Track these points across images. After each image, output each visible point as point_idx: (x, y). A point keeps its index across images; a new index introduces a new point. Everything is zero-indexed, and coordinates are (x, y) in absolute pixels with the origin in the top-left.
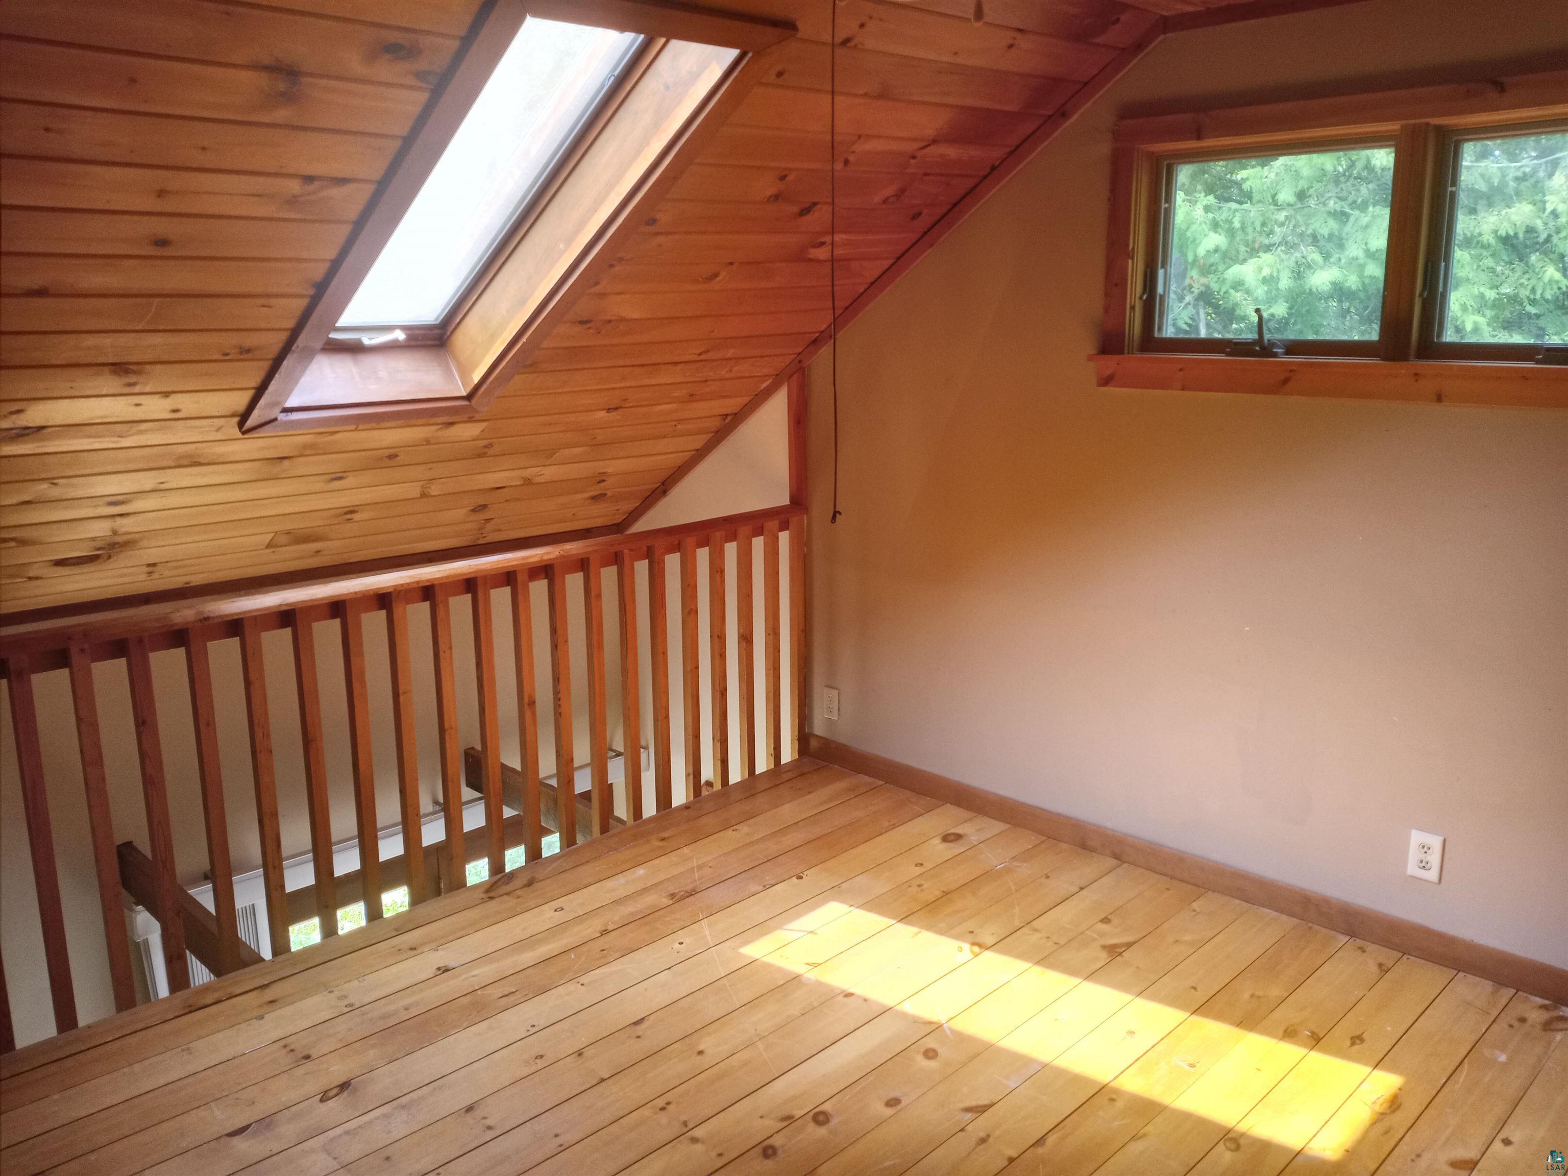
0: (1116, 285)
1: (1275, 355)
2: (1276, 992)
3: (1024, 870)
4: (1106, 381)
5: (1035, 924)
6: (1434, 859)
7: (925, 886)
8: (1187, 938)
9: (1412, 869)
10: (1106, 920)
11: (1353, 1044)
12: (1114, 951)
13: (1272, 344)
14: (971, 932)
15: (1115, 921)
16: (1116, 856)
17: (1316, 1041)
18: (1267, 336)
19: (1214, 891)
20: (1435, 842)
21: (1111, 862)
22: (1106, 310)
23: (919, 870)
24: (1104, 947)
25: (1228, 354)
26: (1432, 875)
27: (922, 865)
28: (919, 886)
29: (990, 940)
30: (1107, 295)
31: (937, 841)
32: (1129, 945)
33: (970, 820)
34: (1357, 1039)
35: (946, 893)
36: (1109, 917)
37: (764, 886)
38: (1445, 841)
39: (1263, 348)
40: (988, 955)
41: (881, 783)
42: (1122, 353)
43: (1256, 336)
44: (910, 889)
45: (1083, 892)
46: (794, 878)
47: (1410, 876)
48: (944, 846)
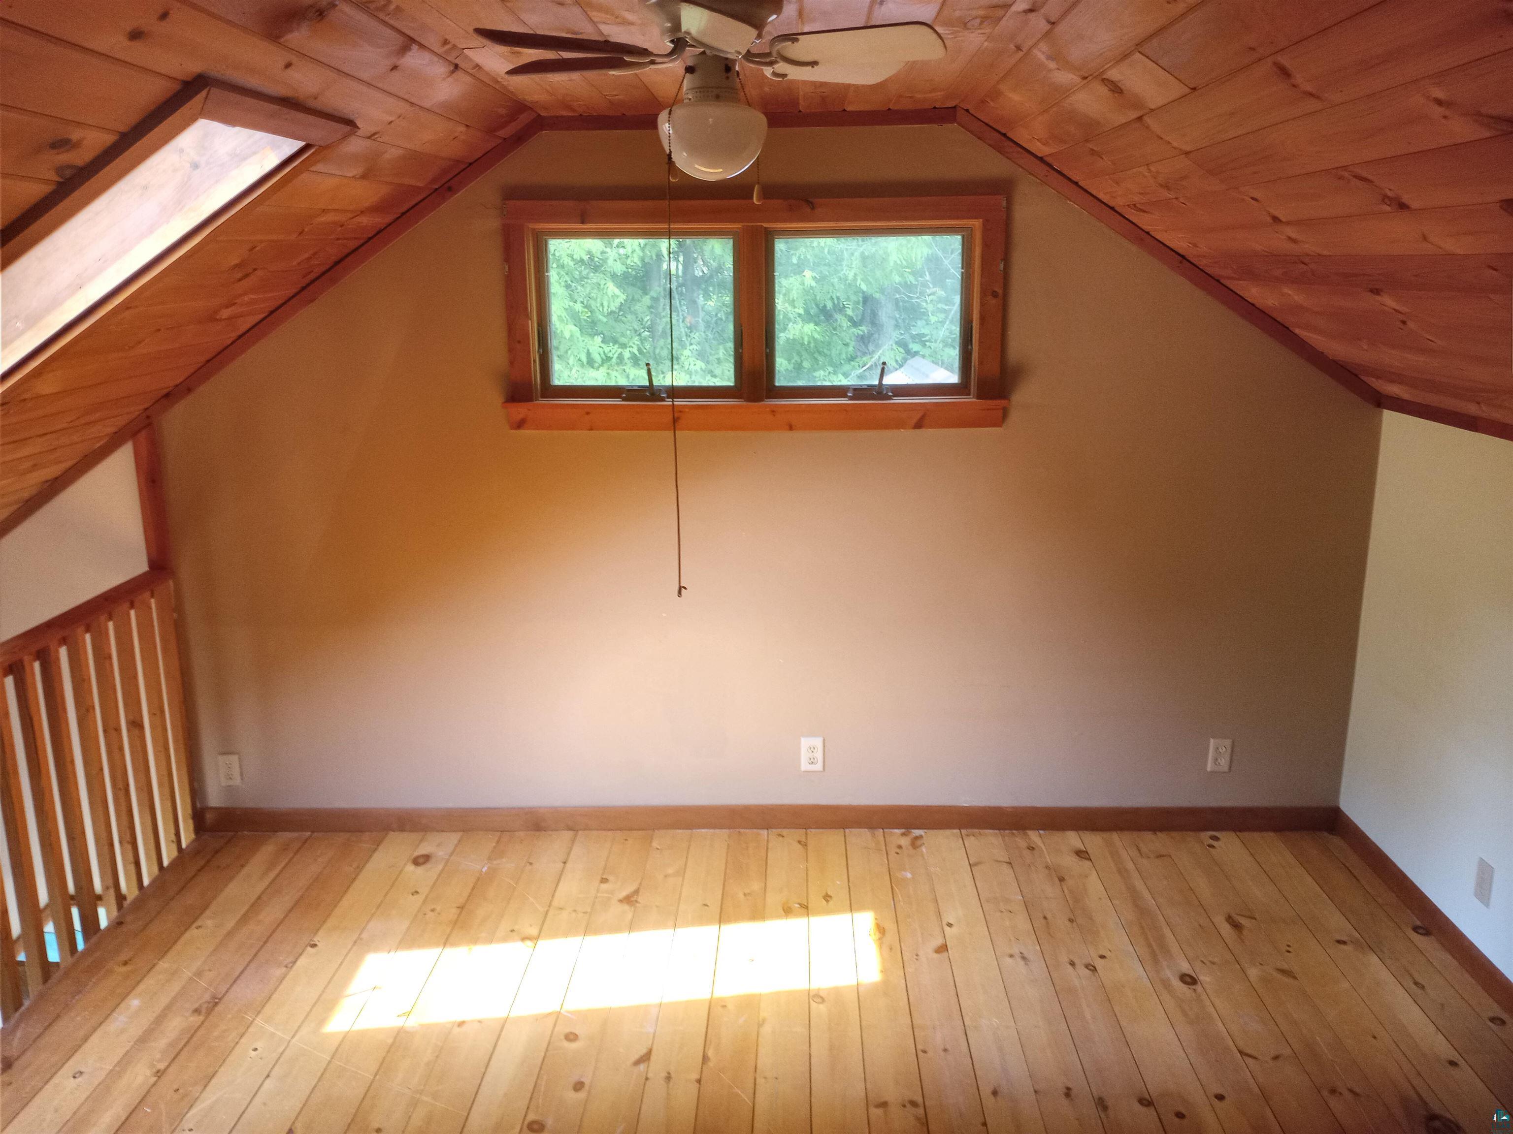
0: (519, 342)
1: (663, 400)
2: (756, 886)
3: (508, 865)
4: (520, 425)
5: (555, 903)
6: (819, 755)
7: (438, 908)
8: (670, 871)
9: (805, 766)
10: (604, 881)
11: (827, 901)
12: (628, 900)
13: (661, 389)
14: (512, 931)
15: (611, 878)
16: (569, 828)
17: (805, 909)
18: (655, 383)
19: (659, 829)
20: (818, 742)
21: (569, 834)
22: (512, 363)
23: (419, 898)
24: (621, 901)
25: (624, 399)
26: (818, 767)
27: (417, 892)
28: (433, 910)
29: (534, 931)
30: (511, 350)
31: (411, 868)
32: (637, 892)
33: (421, 841)
34: (827, 897)
35: (461, 908)
36: (604, 877)
37: (286, 967)
38: (824, 740)
39: (653, 394)
40: (540, 942)
41: (309, 834)
42: (531, 400)
43: (647, 384)
44: (427, 916)
45: (568, 865)
46: (309, 949)
47: (804, 772)
48: (420, 870)
